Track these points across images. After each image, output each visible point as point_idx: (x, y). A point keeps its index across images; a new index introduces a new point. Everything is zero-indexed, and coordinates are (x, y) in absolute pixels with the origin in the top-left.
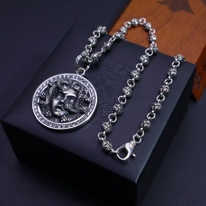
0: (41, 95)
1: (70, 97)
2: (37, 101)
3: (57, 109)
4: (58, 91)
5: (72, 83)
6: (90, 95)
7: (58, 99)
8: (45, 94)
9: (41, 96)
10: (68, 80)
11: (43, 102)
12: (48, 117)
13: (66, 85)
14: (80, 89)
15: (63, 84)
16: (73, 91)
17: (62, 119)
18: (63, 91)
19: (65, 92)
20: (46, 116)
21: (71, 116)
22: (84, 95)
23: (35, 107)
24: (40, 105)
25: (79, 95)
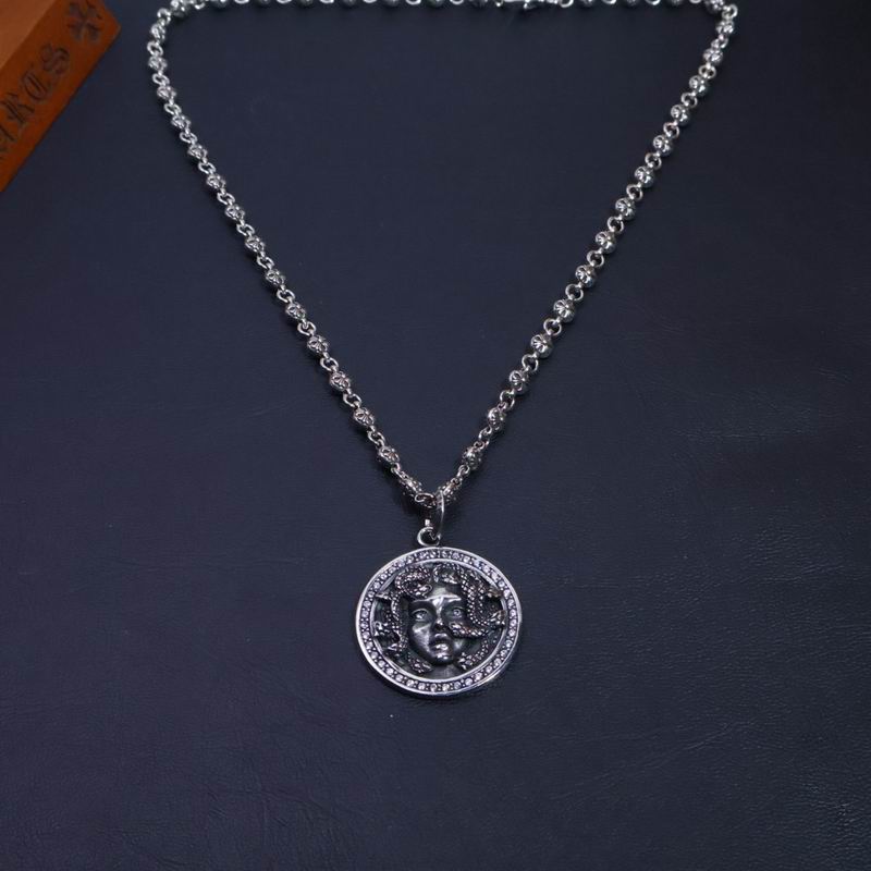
0: (379, 631)
1: (448, 607)
2: (377, 651)
3: (438, 647)
4: (411, 605)
5: (431, 570)
6: (488, 579)
7: (423, 623)
8: (386, 625)
9: (377, 634)
10: (417, 570)
11: (394, 645)
12: (426, 674)
13: (422, 582)
14: (457, 576)
15: (412, 585)
16: (443, 590)
17: (462, 663)
18: (423, 598)
19: (428, 600)
20: (418, 674)
21: (477, 646)
22: (477, 587)
23: (382, 664)
24: (391, 655)
25: (466, 592)
